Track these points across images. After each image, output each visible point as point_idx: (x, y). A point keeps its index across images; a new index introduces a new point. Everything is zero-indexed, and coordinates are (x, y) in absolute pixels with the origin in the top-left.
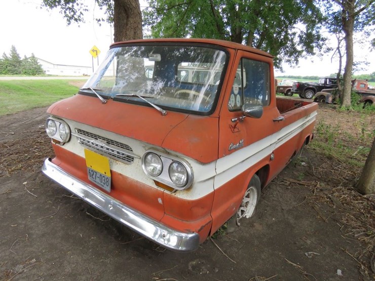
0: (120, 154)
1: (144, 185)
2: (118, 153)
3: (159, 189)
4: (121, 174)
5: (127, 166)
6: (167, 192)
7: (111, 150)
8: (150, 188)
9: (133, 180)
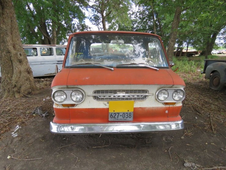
0: (139, 96)
1: (157, 108)
2: (138, 96)
3: (166, 106)
4: (140, 108)
5: (143, 102)
6: (171, 106)
7: (132, 96)
8: (161, 108)
9: (149, 108)
